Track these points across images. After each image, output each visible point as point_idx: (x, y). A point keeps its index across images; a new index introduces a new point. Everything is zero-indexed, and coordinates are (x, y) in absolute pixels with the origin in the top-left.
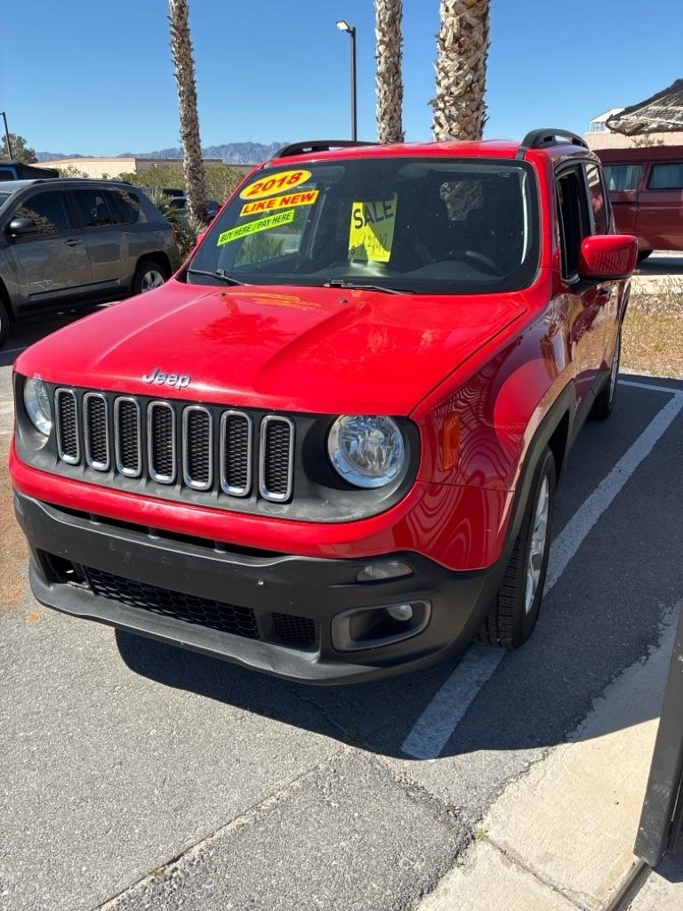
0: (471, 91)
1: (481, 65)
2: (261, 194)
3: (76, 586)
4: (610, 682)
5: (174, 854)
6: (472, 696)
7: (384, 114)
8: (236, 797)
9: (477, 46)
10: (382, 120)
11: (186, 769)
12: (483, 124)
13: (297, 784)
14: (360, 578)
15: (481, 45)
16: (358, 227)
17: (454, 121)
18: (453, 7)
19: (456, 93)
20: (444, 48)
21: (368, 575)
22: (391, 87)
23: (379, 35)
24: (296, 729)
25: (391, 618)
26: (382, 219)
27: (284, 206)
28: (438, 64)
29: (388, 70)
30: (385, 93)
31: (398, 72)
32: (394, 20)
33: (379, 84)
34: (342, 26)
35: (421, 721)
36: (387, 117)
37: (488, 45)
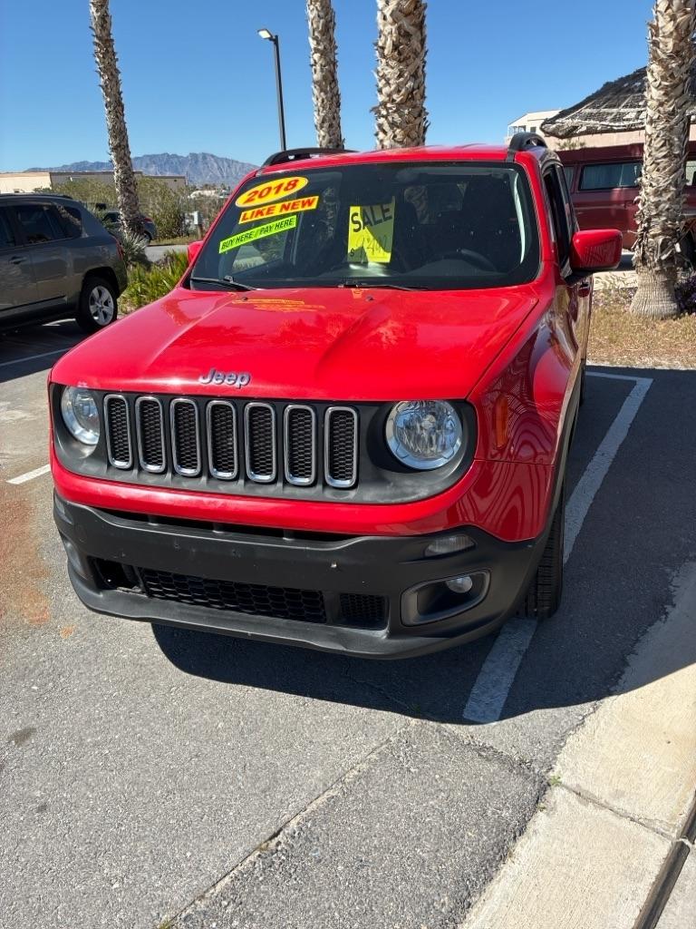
0: (413, 97)
1: (420, 72)
2: (257, 201)
3: (127, 591)
4: (637, 640)
5: (274, 829)
6: (517, 664)
7: (323, 122)
8: (319, 773)
9: (416, 54)
10: (322, 127)
11: (264, 755)
12: (425, 129)
13: (374, 756)
14: (427, 554)
15: (420, 53)
16: (356, 231)
17: (398, 127)
18: (391, 15)
19: (398, 100)
20: (384, 56)
21: (431, 552)
22: (329, 95)
23: (313, 44)
24: (359, 709)
25: (451, 591)
26: (380, 221)
27: (284, 212)
28: (378, 72)
29: (324, 78)
30: (323, 101)
31: (334, 80)
32: (328, 29)
33: (316, 92)
34: (265, 35)
35: (475, 690)
36: (326, 125)
37: (426, 53)
